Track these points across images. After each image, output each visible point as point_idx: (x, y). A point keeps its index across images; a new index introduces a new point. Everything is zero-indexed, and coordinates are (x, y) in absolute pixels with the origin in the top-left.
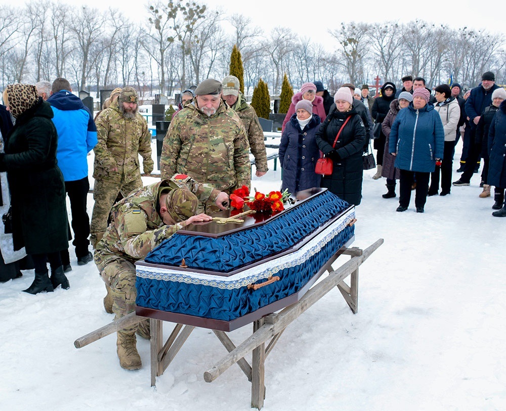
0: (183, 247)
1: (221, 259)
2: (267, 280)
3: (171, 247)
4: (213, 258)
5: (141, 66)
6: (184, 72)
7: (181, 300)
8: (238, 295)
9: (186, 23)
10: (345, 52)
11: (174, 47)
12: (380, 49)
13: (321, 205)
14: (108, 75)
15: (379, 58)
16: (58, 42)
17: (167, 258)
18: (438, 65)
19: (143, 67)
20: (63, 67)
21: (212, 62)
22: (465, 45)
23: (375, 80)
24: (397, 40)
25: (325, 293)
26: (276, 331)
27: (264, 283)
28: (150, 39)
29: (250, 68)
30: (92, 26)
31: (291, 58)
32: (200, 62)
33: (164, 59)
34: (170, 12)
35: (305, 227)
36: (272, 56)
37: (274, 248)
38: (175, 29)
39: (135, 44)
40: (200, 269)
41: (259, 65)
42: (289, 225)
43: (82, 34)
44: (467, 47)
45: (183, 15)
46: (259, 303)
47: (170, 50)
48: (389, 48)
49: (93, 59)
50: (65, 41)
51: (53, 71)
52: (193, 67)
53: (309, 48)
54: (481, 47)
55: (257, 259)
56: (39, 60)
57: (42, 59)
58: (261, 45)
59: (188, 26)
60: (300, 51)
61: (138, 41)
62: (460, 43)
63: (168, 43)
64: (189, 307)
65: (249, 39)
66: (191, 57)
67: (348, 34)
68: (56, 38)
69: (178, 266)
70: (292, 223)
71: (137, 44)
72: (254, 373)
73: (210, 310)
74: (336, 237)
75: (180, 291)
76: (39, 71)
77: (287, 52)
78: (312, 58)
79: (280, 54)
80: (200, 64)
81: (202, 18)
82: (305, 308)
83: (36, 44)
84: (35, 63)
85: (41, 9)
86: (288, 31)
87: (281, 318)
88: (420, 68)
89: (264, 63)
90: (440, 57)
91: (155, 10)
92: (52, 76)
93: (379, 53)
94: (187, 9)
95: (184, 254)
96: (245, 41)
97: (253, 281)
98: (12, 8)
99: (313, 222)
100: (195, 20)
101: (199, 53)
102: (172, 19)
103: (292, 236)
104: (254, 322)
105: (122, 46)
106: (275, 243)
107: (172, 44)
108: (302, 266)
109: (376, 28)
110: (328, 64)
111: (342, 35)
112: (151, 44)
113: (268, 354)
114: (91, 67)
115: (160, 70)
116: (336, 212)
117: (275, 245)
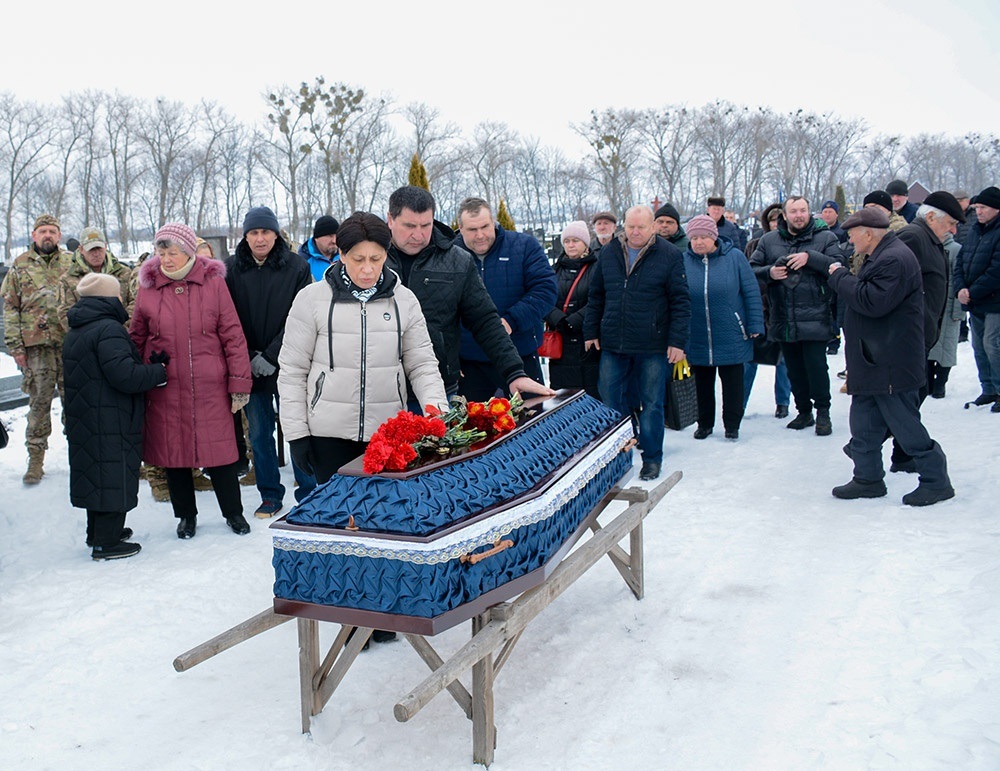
0: (351, 496)
1: (415, 515)
2: (493, 546)
3: (330, 497)
4: (401, 513)
5: (259, 194)
6: (330, 202)
7: (349, 585)
8: (444, 574)
9: (332, 120)
10: (600, 158)
11: (312, 161)
12: (658, 151)
13: (575, 419)
14: (203, 211)
15: (657, 167)
16: (117, 159)
17: (325, 516)
18: (757, 175)
19: (260, 197)
20: (128, 201)
21: (377, 184)
22: (801, 139)
23: (653, 205)
24: (685, 136)
25: (590, 566)
26: (512, 632)
27: (488, 552)
28: (271, 150)
29: (440, 191)
30: (173, 132)
31: (509, 172)
32: (357, 185)
33: (297, 182)
34: (303, 103)
35: (551, 455)
36: (478, 170)
37: (502, 493)
38: (313, 131)
39: (247, 158)
40: (380, 532)
41: (455, 185)
42: (525, 453)
43: (158, 144)
44: (804, 143)
45: (326, 108)
46: (481, 587)
47: (305, 166)
48: (674, 149)
49: (177, 187)
50: (130, 157)
51: (110, 209)
52: (345, 194)
53: (539, 155)
54: (827, 141)
55: (474, 512)
56: (87, 191)
57: (92, 189)
58: (457, 152)
59: (334, 126)
60: (523, 161)
61: (252, 153)
62: (793, 137)
63: (302, 155)
64: (364, 596)
65: (437, 143)
66: (342, 177)
67: (603, 128)
68: (114, 153)
69: (343, 528)
70: (530, 450)
71: (250, 158)
72: (476, 705)
73: (398, 600)
74: (603, 470)
75: (348, 569)
76: (87, 209)
77: (502, 162)
78: (544, 171)
79: (491, 166)
80: (358, 188)
81: (357, 112)
82: (556, 592)
83: (81, 164)
84: (80, 196)
85: (88, 105)
86: (503, 127)
87: (518, 610)
88: (727, 181)
89: (465, 182)
90: (759, 161)
91: (278, 100)
92: (110, 217)
93: (657, 159)
94: (332, 98)
95: (351, 508)
96: (430, 146)
97: (470, 550)
98: (39, 106)
99: (564, 447)
100: (346, 115)
101: (355, 170)
102: (307, 114)
103: (530, 472)
104: (474, 618)
105: (225, 163)
106: (503, 485)
107: (308, 157)
108: (548, 521)
109: (650, 118)
110: (571, 181)
111: (594, 131)
112: (274, 158)
113: (498, 671)
114: (174, 199)
115: (290, 200)
116: (602, 429)
117: (503, 488)
